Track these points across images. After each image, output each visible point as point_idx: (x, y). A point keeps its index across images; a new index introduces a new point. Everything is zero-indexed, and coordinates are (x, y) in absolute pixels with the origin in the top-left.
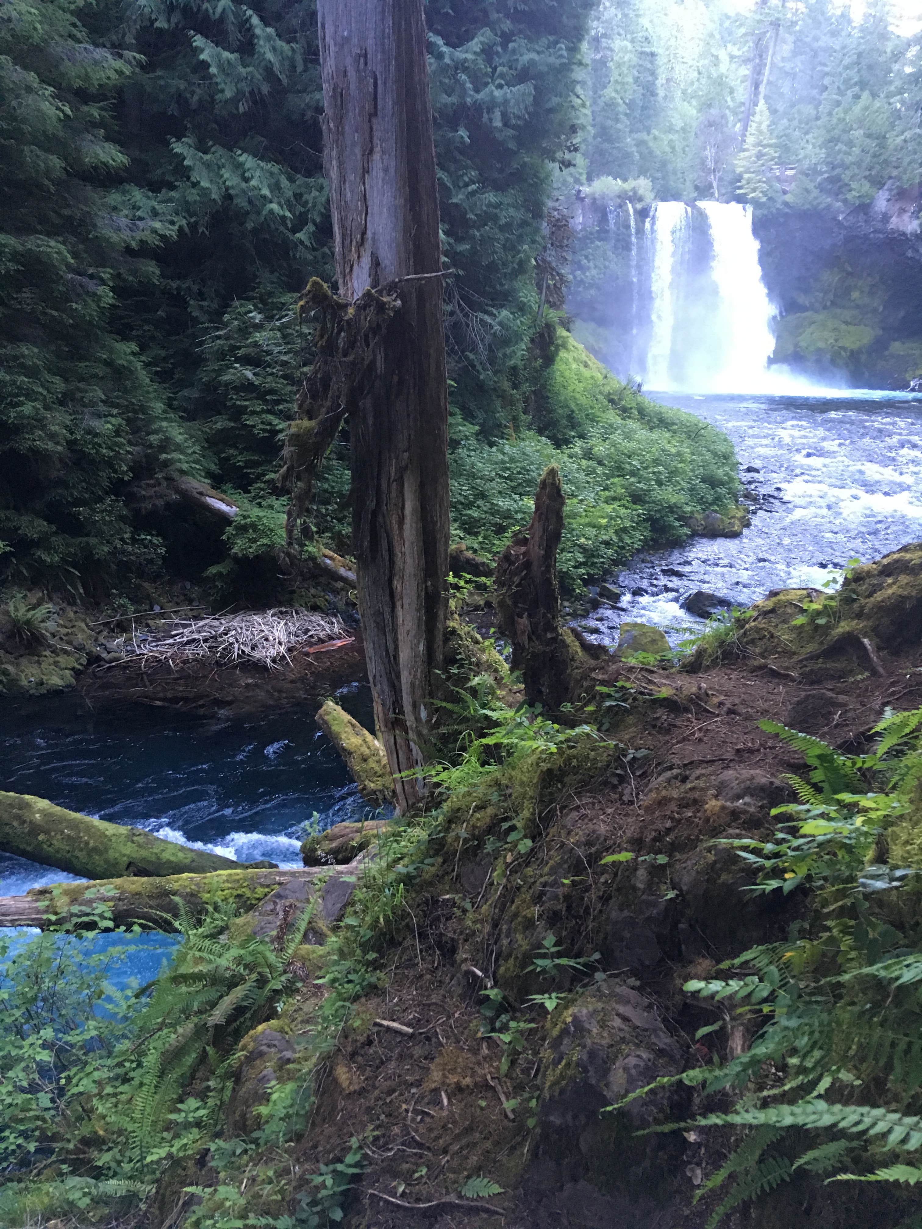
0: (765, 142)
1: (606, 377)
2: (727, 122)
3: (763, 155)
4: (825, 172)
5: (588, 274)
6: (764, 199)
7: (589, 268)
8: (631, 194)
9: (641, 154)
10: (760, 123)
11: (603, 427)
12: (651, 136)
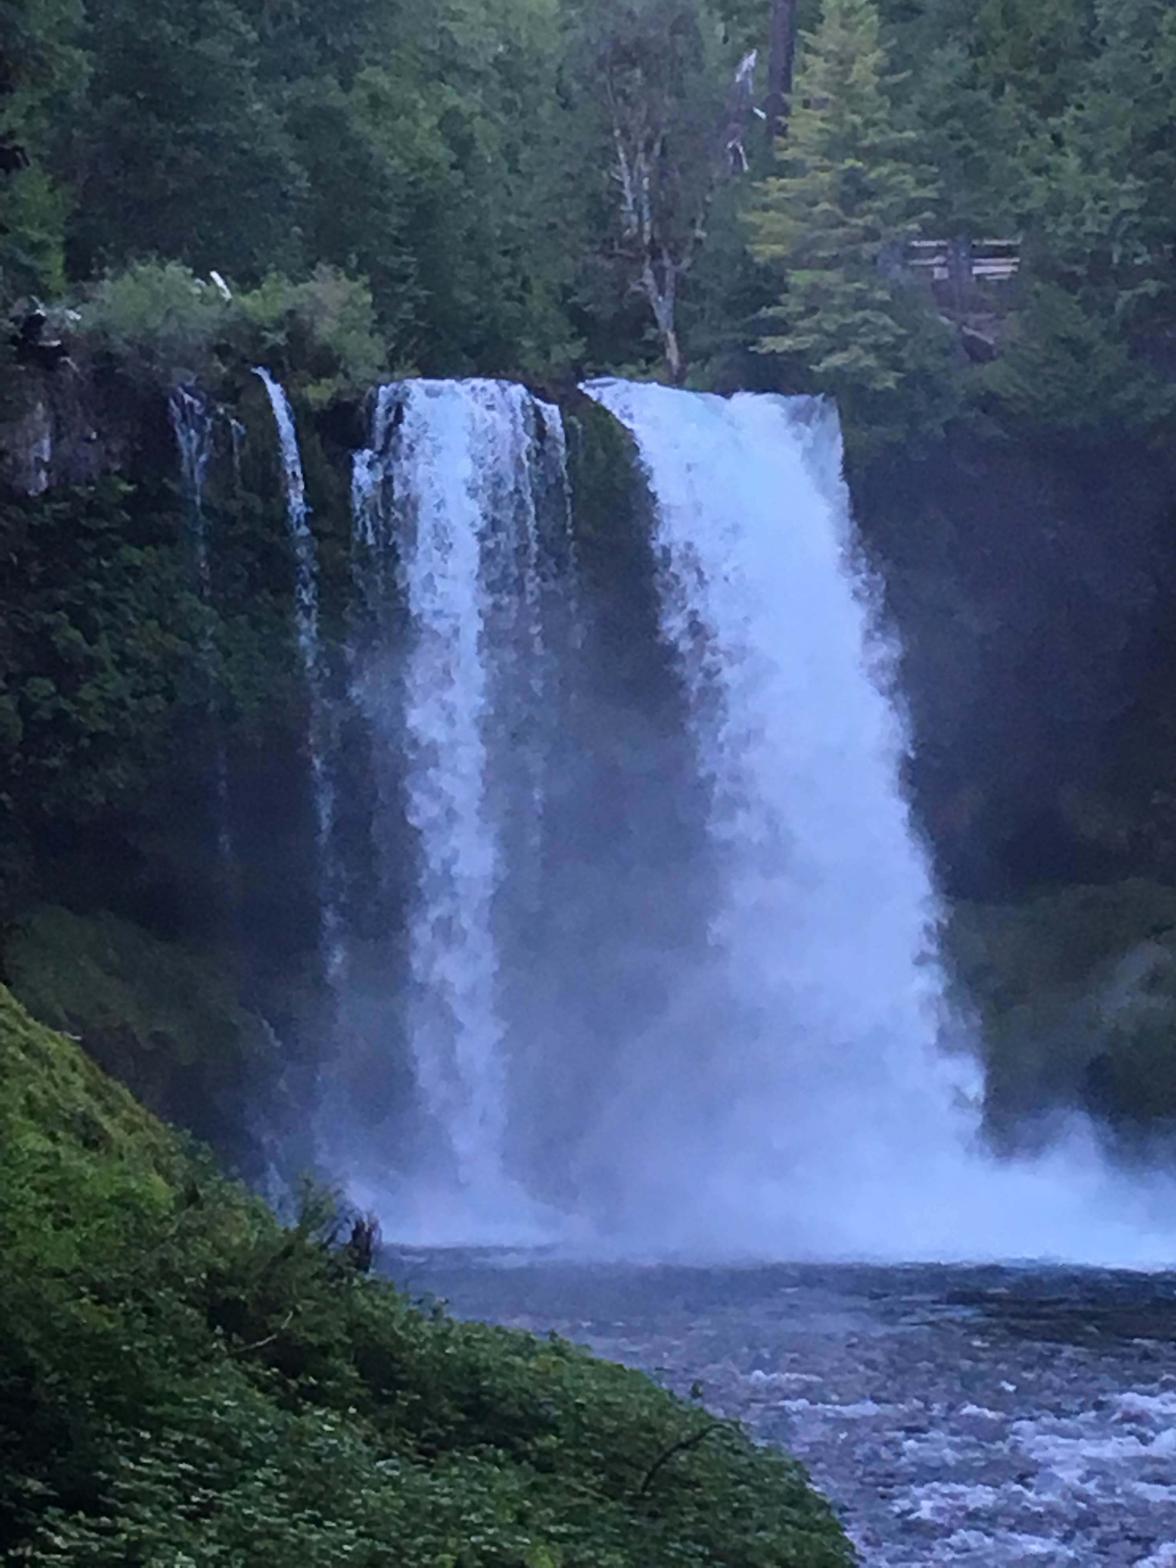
0: (872, 138)
1: (192, 1198)
2: (698, 50)
3: (867, 194)
4: (1149, 272)
5: (87, 692)
6: (889, 381)
7: (92, 665)
8: (279, 338)
9: (316, 172)
10: (845, 61)
11: (184, 1450)
12: (360, 94)
